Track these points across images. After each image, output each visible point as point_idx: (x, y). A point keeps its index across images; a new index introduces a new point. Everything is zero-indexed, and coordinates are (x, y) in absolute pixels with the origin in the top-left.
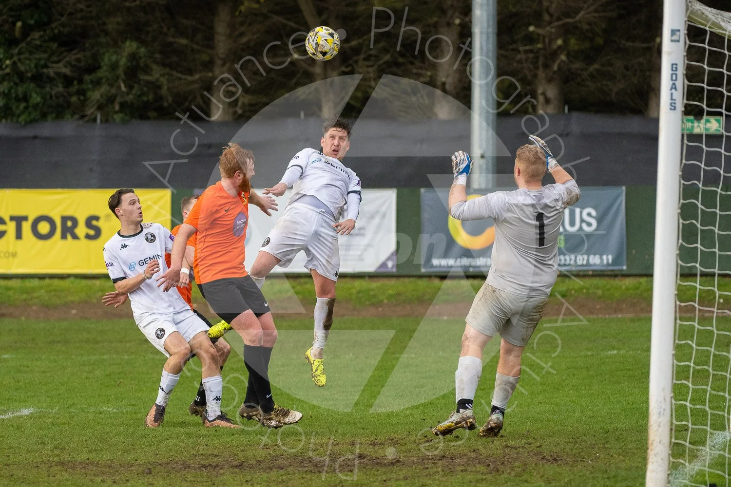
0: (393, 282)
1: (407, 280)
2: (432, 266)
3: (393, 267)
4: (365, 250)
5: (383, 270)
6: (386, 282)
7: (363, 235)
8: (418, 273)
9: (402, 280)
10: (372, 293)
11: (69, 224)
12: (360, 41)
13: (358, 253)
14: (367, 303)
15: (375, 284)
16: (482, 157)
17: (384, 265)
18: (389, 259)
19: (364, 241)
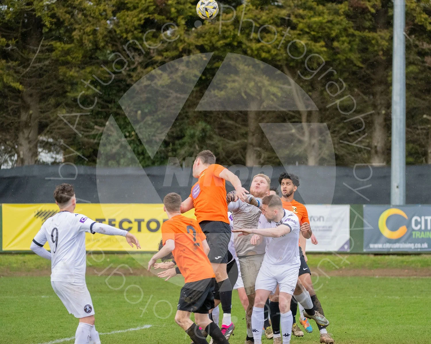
1: (355, 256)
2: (370, 248)
3: (348, 248)
4: (332, 239)
5: (342, 250)
6: (344, 256)
7: (331, 230)
8: (362, 252)
9: (353, 256)
13: (328, 240)
14: (334, 268)
16: (397, 187)
17: (343, 247)
18: (346, 244)
19: (332, 234)
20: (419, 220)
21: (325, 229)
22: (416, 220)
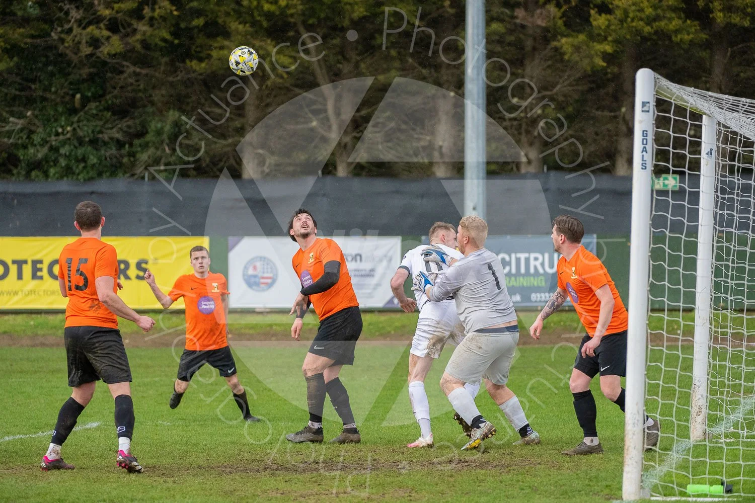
0: (398, 315)
4: (375, 289)
5: (390, 306)
6: (393, 316)
7: (373, 276)
10: (381, 325)
11: (122, 266)
12: (369, 110)
13: (369, 291)
14: (377, 334)
15: (383, 318)
16: (474, 209)
17: (390, 302)
19: (373, 281)
20: (507, 258)
21: (363, 273)
22: (503, 260)
